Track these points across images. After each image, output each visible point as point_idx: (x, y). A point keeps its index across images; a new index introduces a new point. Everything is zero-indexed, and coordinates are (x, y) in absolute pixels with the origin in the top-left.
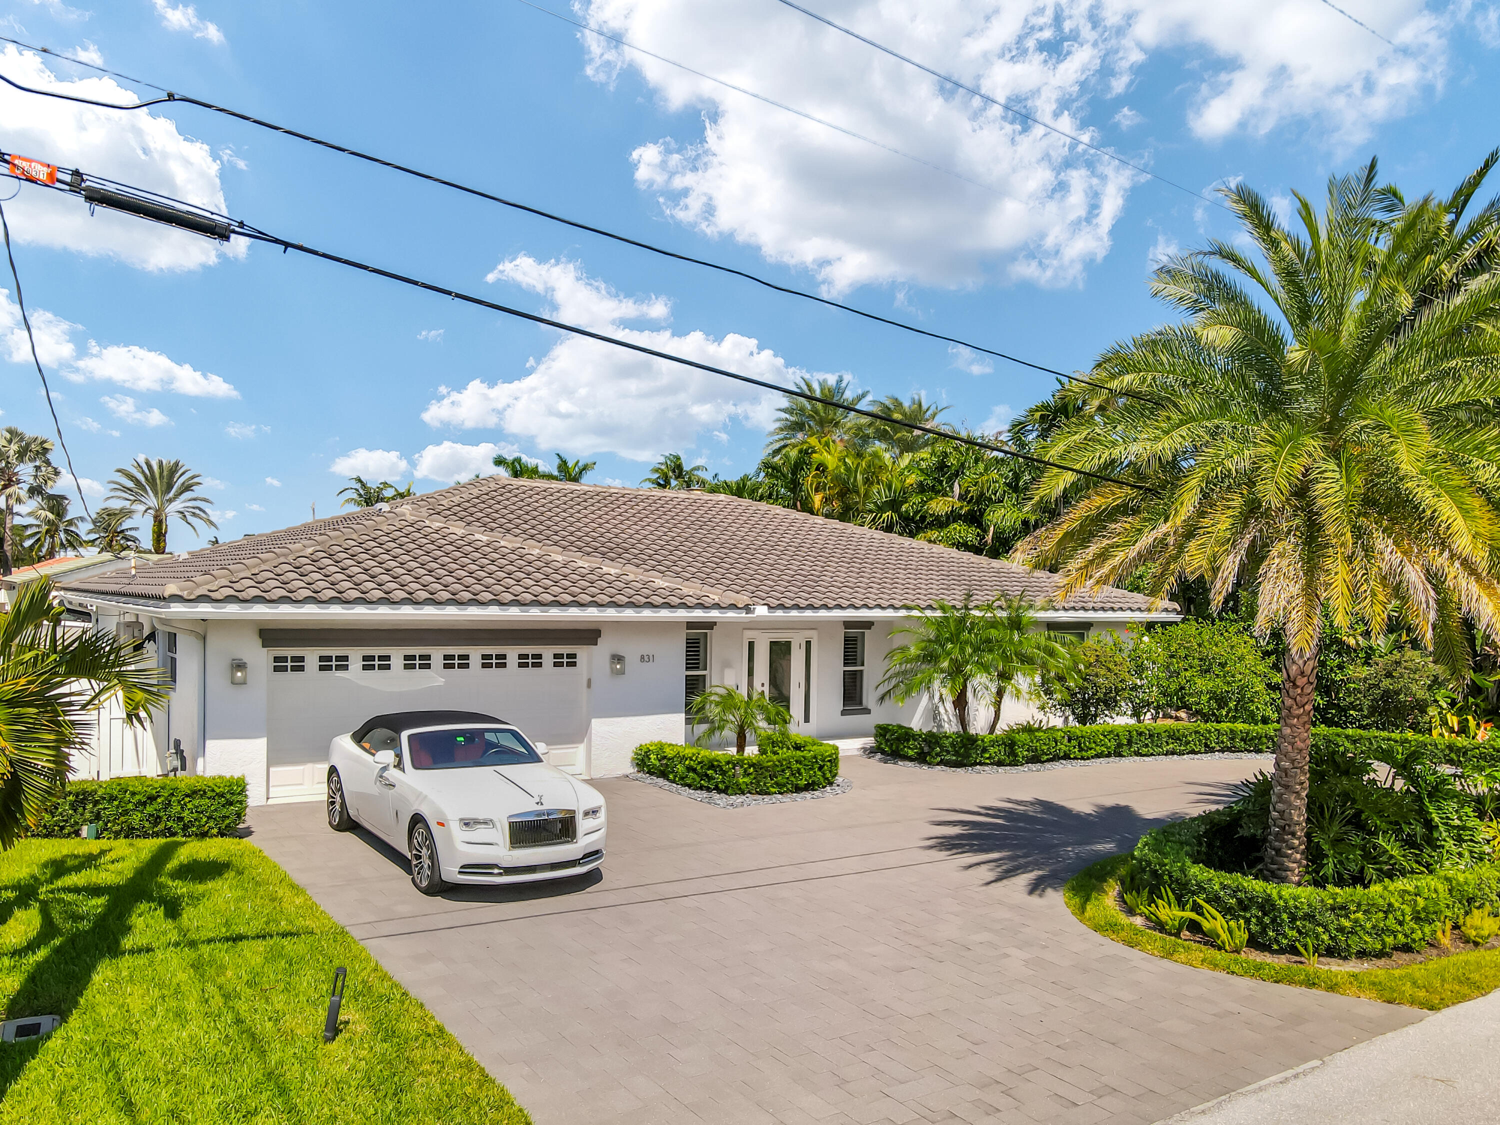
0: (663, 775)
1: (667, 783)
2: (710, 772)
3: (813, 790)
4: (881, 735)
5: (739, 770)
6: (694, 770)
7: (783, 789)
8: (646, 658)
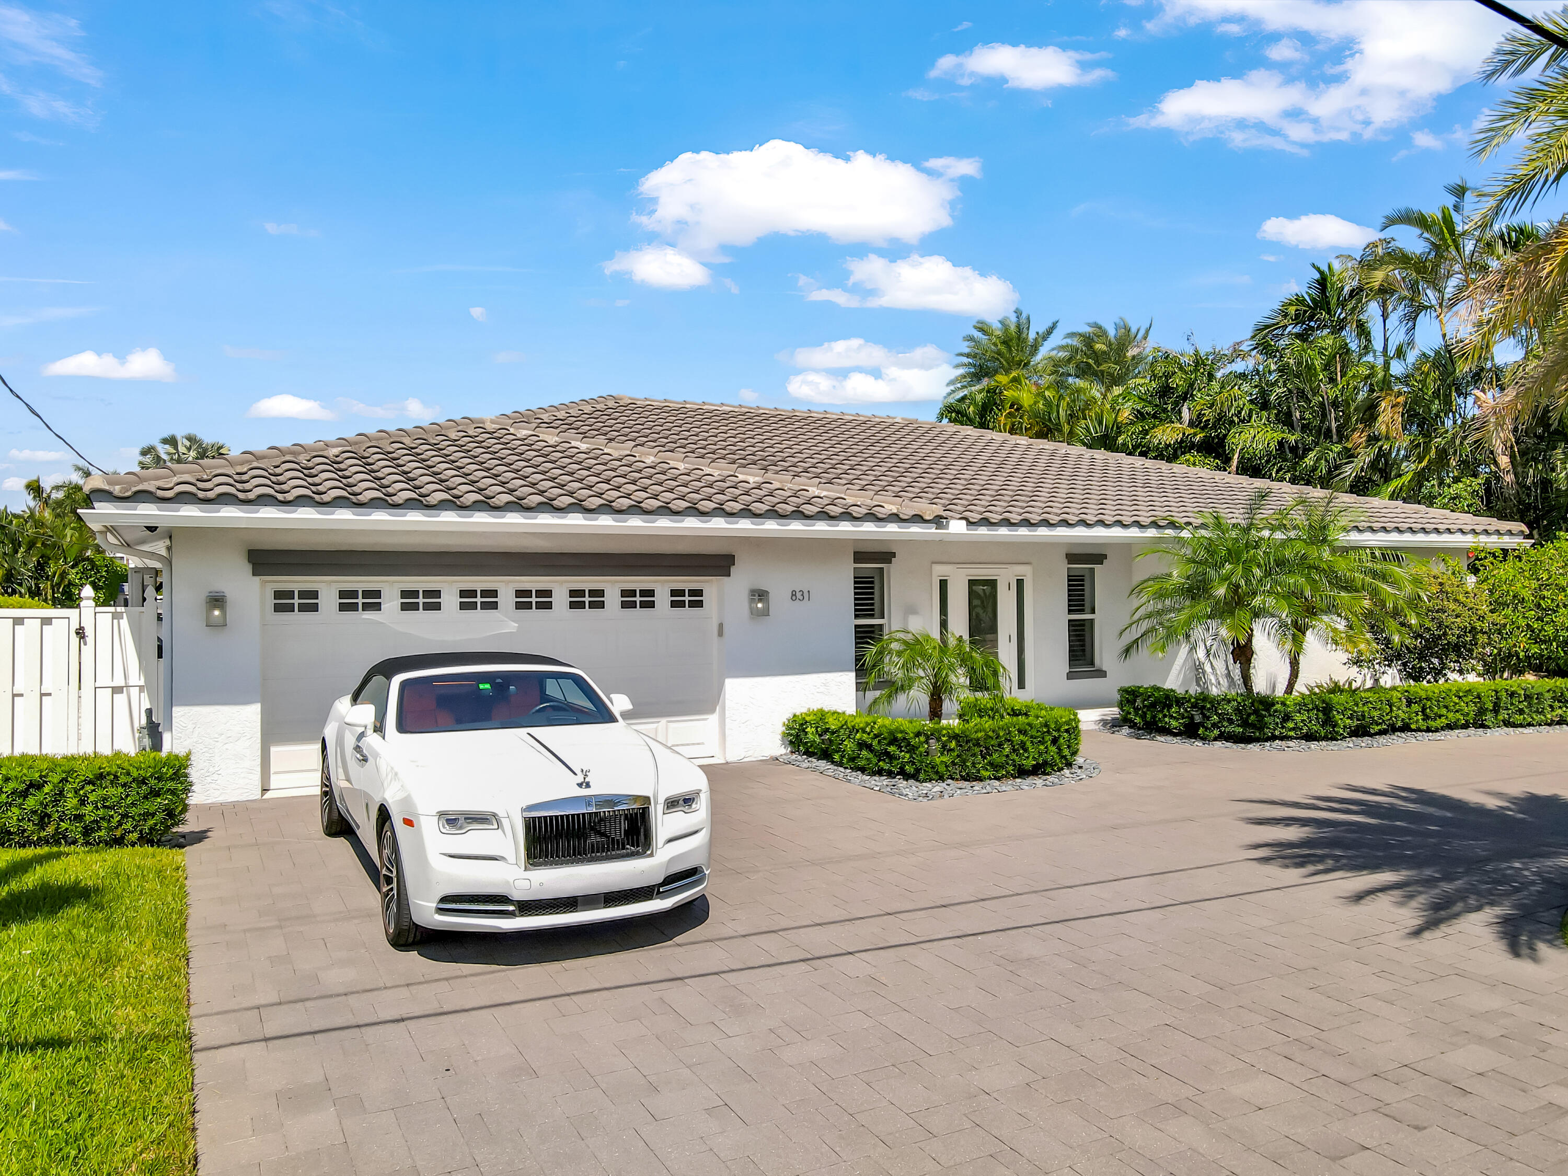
0: (826, 755)
1: (832, 766)
2: (892, 749)
3: (1044, 774)
4: (1128, 701)
5: (934, 745)
6: (869, 747)
7: (999, 772)
8: (799, 595)
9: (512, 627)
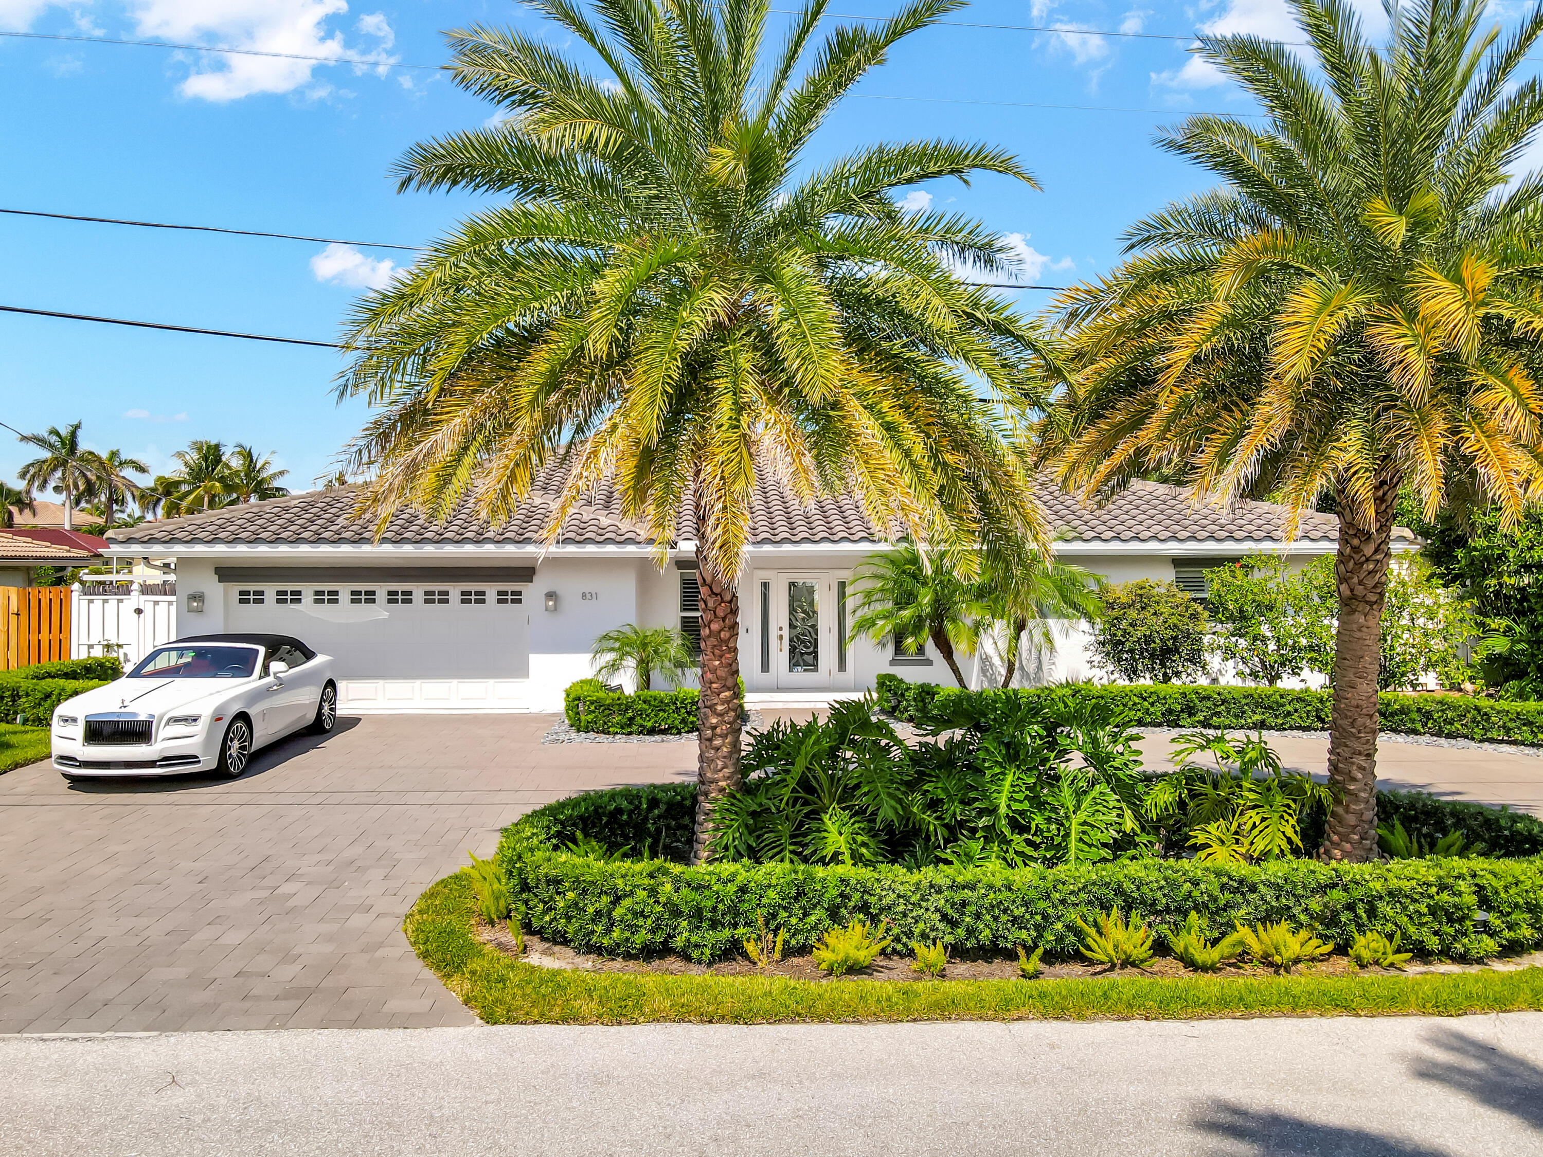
8: (588, 596)
9: (385, 615)
